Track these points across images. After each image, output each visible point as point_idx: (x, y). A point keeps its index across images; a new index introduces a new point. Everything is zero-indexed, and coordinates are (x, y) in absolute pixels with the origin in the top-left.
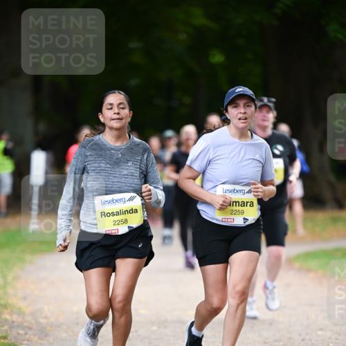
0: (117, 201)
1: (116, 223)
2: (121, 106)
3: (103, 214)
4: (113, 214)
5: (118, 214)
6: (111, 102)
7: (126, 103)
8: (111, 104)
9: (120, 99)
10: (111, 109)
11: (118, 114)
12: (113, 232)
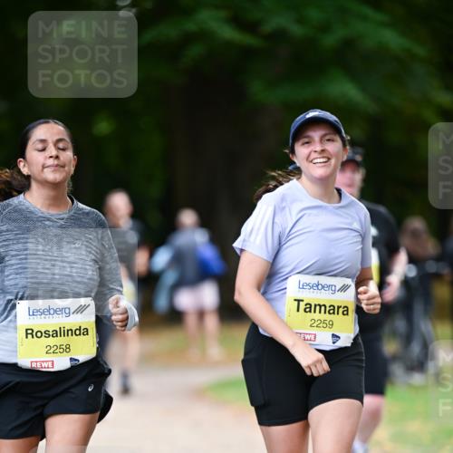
0: (55, 311)
1: (50, 350)
2: (61, 145)
3: (30, 333)
4: (47, 334)
5: (56, 334)
6: (43, 138)
7: (68, 139)
8: (43, 141)
9: (58, 134)
10: (43, 150)
11: (57, 157)
12: (45, 365)
